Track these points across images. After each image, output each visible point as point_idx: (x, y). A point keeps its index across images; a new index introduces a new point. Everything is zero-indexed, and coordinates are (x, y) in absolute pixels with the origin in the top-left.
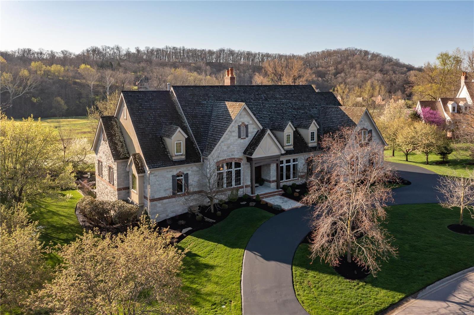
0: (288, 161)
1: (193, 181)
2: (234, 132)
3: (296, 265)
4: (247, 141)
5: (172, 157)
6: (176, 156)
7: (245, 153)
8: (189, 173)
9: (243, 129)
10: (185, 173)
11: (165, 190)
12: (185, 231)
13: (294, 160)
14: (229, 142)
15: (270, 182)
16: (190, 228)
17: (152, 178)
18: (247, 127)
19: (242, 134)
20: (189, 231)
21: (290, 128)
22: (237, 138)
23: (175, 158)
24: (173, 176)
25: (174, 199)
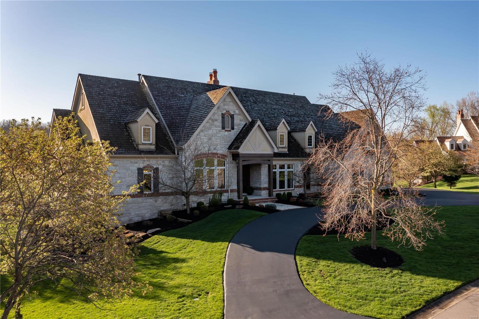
0: (282, 167)
1: (164, 178)
2: (216, 120)
3: (299, 255)
4: (233, 134)
5: (137, 145)
6: (143, 144)
7: (230, 148)
8: (160, 167)
9: (228, 120)
10: (155, 167)
11: (128, 185)
13: (289, 167)
14: (210, 132)
15: (260, 189)
16: (158, 229)
18: (232, 117)
19: (226, 125)
21: (283, 126)
22: (220, 129)
23: (141, 147)
24: (139, 169)
25: (139, 199)
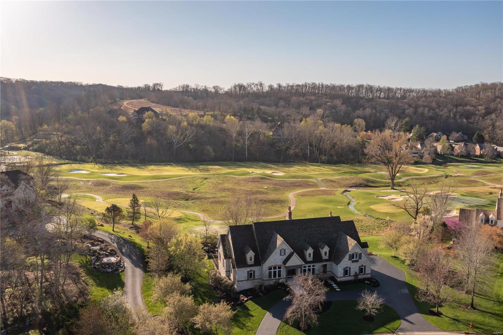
0: (309, 267)
1: (257, 274)
2: (278, 253)
4: (285, 257)
5: (247, 263)
7: (283, 263)
8: (256, 270)
9: (283, 252)
10: (254, 270)
11: (244, 277)
12: (249, 297)
13: (313, 266)
14: (275, 257)
16: (252, 297)
17: (238, 272)
18: (285, 250)
19: (282, 254)
20: (251, 298)
21: (310, 250)
22: (279, 256)
23: (249, 263)
24: (248, 272)
25: (248, 282)
